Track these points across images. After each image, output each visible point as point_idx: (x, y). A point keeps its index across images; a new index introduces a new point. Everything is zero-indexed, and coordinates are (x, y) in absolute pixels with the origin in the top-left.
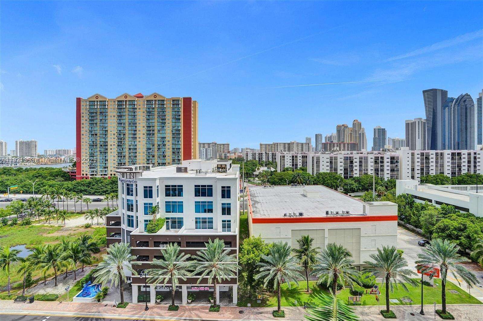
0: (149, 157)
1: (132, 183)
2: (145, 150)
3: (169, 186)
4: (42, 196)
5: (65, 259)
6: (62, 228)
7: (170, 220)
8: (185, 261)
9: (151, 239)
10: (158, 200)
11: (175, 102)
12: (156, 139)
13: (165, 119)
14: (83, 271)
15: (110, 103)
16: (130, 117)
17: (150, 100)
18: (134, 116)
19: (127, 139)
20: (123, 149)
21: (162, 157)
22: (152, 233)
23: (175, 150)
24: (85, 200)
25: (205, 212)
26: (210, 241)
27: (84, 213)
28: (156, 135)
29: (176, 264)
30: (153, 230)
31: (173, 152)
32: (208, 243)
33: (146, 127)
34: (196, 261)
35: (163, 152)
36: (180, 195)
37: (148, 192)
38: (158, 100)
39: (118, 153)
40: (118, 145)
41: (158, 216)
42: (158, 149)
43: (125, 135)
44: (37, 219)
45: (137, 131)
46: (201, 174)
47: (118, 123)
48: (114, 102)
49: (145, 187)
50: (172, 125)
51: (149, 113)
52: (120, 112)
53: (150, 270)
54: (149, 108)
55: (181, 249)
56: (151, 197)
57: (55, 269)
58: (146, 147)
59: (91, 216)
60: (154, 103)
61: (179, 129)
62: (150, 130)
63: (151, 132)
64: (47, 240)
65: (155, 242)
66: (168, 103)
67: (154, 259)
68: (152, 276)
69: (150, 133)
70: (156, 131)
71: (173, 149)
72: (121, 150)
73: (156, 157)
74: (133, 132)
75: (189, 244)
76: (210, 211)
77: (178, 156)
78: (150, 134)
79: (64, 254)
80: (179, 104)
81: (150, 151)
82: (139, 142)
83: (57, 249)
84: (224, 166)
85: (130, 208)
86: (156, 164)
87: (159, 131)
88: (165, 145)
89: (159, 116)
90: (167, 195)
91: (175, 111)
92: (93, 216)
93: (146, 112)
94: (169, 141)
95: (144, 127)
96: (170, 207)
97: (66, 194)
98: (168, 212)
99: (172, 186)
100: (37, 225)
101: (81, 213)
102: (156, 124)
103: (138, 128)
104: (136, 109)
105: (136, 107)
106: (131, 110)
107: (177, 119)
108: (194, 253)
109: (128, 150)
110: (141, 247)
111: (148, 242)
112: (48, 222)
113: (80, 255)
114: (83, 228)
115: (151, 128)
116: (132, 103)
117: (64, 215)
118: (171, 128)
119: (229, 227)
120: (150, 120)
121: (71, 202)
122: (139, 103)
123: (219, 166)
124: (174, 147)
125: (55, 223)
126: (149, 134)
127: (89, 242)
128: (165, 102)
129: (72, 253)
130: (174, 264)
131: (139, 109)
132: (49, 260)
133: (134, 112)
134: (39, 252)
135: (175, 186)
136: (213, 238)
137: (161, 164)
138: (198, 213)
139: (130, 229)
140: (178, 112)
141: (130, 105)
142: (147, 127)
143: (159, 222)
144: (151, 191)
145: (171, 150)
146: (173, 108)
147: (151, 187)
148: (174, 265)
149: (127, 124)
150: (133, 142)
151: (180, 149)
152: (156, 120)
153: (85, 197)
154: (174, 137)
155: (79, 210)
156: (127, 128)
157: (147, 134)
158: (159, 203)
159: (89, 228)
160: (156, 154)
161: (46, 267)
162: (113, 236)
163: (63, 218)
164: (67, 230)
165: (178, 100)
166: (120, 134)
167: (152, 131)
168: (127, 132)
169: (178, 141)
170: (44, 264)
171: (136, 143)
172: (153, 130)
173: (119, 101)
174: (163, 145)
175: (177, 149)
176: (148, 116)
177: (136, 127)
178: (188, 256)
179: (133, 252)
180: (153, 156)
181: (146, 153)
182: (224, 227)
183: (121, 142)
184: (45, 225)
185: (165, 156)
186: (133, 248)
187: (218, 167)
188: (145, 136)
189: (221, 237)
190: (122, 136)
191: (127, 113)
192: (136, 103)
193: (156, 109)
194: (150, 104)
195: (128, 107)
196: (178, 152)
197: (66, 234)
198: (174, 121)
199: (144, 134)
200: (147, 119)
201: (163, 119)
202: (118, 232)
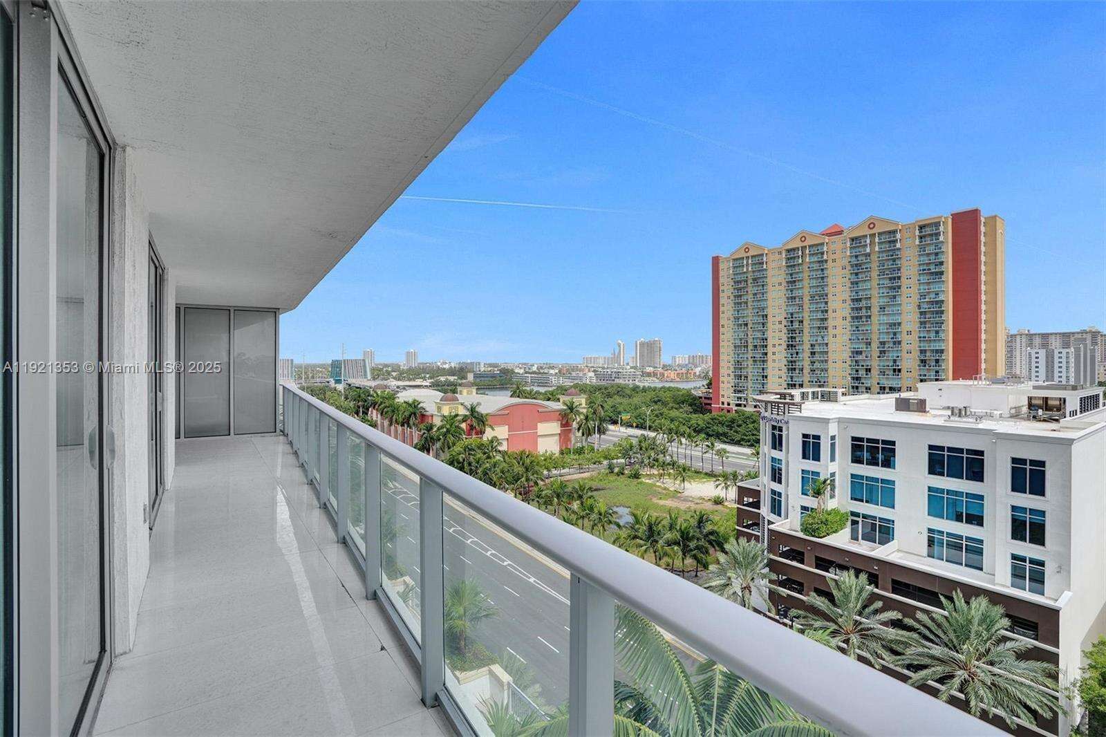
0: (857, 371)
1: (780, 425)
2: (846, 355)
3: (861, 440)
4: (655, 434)
5: (669, 544)
6: (679, 495)
7: (860, 520)
8: (884, 624)
9: (809, 548)
10: (833, 467)
11: (928, 231)
12: (876, 326)
13: (899, 278)
14: (696, 576)
15: (771, 257)
16: (814, 283)
17: (860, 237)
18: (822, 278)
19: (806, 331)
20: (797, 353)
21: (892, 372)
22: (813, 536)
23: (928, 354)
24: (719, 453)
25: (959, 518)
26: (958, 596)
27: (715, 476)
28: (875, 319)
29: (861, 623)
30: (814, 531)
31: (923, 362)
32: (951, 599)
33: (849, 302)
34: (915, 636)
35: (895, 361)
36: (888, 463)
37: (811, 448)
38: (880, 234)
39: (788, 362)
40: (788, 346)
41: (832, 504)
42: (881, 352)
43: (802, 322)
44: (648, 473)
45: (830, 312)
46: (964, 420)
47: (788, 298)
48: (780, 253)
49: (805, 436)
50: (919, 290)
51: (858, 269)
52: (791, 275)
53: (800, 612)
54: (856, 257)
55: (876, 590)
56: (817, 458)
57: (656, 556)
58: (850, 348)
59: (726, 484)
60: (868, 241)
61: (940, 299)
62: (861, 309)
63: (864, 312)
64: (657, 507)
65: (817, 558)
66: (907, 235)
67: (813, 594)
68: (802, 627)
69: (860, 312)
70: (875, 310)
71: (923, 352)
72: (795, 356)
73: (875, 372)
74: (820, 315)
75: (898, 587)
76: (977, 520)
77: (937, 372)
78: (861, 317)
79: (669, 535)
80: (938, 234)
81: (860, 357)
82: (835, 336)
83: (659, 523)
84: (1058, 403)
85: (776, 476)
86: (876, 388)
87: (882, 308)
88: (900, 343)
89: (882, 273)
90: (857, 460)
91: (928, 255)
92: (729, 483)
93: (849, 267)
94: (909, 333)
95: (844, 301)
96: (862, 489)
97: (689, 436)
98: (856, 499)
99: (869, 440)
100: (647, 481)
101: (711, 475)
102: (875, 293)
103: (831, 306)
104: (826, 261)
105: (825, 257)
106: (816, 266)
107: (932, 273)
108: (909, 611)
109: (809, 355)
110: (790, 560)
111: (803, 554)
112: (661, 480)
113: (692, 545)
114: (710, 503)
115: (863, 304)
116: (817, 250)
117: (684, 472)
118: (915, 299)
119: (1038, 579)
120: (860, 285)
121: (697, 452)
122: (833, 247)
123: (1034, 402)
124: (926, 346)
125: (670, 484)
126: (857, 318)
127: (709, 527)
128: (898, 236)
129: (679, 537)
130: (856, 621)
131: (834, 261)
132: (649, 538)
133: (822, 270)
134: (637, 521)
135: (877, 441)
136: (971, 592)
137: (887, 390)
138: (938, 519)
139: (773, 517)
140: (937, 254)
141: (813, 254)
142: (853, 300)
143: (830, 518)
144: (817, 447)
145: (916, 355)
146: (922, 248)
147: (818, 437)
148: (857, 623)
149: (806, 299)
150: (820, 338)
151: (942, 351)
152: (875, 283)
153: (719, 446)
154: (925, 323)
155: (707, 468)
156: (806, 307)
157: (853, 318)
158: (837, 475)
159: (720, 506)
160: (875, 364)
161: (644, 548)
162: (748, 527)
163: (682, 479)
164: (686, 500)
165: (937, 224)
166: (792, 322)
167: (864, 310)
168: (806, 315)
169: (937, 332)
170: (642, 542)
171: (826, 339)
172: (869, 308)
173: (788, 251)
174: (894, 343)
175: (932, 351)
176: (854, 276)
177: (826, 303)
178: (893, 615)
179: (772, 565)
180: (868, 370)
181: (849, 363)
182: (1017, 574)
183: (795, 338)
184: (658, 484)
185: (899, 371)
186: (772, 557)
187: (1030, 406)
188: (847, 323)
189: (995, 598)
190: (796, 325)
191: (806, 275)
192: (825, 249)
193: (874, 257)
194: (858, 247)
195: (807, 260)
196: (937, 361)
197: (683, 506)
198: (924, 279)
199: (844, 318)
200: (852, 283)
201: (894, 278)
202: (757, 522)
